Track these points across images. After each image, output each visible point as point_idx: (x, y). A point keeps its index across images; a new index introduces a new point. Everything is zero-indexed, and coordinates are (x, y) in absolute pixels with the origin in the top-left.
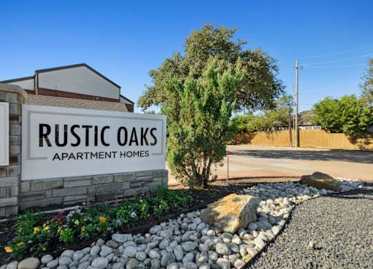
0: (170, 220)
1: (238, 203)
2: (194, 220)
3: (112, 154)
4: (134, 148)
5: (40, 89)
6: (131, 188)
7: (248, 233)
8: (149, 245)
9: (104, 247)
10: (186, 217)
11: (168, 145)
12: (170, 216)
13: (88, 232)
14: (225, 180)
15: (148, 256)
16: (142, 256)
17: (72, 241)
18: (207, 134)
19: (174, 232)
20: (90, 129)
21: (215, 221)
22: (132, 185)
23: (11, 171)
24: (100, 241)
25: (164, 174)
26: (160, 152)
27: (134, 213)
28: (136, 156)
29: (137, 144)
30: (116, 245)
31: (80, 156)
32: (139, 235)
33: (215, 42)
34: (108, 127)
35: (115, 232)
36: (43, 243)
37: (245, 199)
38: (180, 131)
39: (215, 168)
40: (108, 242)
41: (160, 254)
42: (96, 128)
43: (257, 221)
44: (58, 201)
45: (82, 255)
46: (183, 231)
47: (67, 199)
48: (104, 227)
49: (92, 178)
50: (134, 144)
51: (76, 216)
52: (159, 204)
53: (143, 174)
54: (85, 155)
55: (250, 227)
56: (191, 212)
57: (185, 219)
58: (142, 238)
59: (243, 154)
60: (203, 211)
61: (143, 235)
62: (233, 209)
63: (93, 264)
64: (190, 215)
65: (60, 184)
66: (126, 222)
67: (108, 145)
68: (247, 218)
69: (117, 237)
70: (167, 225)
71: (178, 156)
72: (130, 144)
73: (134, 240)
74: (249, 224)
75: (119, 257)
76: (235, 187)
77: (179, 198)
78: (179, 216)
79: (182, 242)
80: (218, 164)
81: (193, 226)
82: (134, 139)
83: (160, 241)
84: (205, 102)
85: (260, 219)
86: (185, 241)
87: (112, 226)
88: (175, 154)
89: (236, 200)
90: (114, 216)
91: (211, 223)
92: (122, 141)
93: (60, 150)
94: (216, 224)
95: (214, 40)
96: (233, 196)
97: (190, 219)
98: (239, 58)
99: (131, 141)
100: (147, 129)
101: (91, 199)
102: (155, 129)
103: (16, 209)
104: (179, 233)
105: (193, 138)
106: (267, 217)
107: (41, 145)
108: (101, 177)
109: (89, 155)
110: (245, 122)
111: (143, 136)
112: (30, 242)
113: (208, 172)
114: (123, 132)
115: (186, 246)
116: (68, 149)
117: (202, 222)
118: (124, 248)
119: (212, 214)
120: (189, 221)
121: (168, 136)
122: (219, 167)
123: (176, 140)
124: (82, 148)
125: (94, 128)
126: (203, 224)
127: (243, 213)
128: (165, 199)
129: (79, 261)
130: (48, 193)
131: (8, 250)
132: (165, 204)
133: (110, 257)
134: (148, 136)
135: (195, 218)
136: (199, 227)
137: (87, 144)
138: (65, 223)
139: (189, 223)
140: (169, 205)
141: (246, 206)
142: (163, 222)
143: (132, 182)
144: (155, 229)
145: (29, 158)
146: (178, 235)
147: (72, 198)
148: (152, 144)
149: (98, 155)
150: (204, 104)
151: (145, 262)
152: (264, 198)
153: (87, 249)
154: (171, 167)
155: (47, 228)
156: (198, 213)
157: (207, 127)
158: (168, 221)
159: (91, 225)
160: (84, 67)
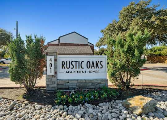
0: (108, 102)
1: (143, 101)
2: (119, 104)
3: (85, 72)
4: (93, 69)
5: (60, 43)
6: (92, 85)
7: (148, 117)
8: (98, 110)
9: (82, 107)
10: (115, 102)
11: (108, 68)
12: (108, 100)
13: (77, 101)
14: (140, 86)
15: (97, 115)
16: (95, 114)
17: (72, 102)
18: (128, 64)
19: (109, 107)
20: (77, 62)
21: (129, 107)
22: (92, 84)
23: (55, 76)
24: (81, 105)
25: (106, 81)
26: (104, 71)
27: (92, 97)
28: (94, 73)
29: (94, 68)
30: (86, 107)
31: (74, 72)
32: (94, 105)
33: (137, 10)
34: (83, 62)
35: (86, 103)
36: (64, 101)
37: (148, 100)
38: (114, 62)
39: (133, 80)
40: (83, 106)
41: (102, 115)
42: (79, 62)
43: (155, 112)
44: (67, 87)
45: (75, 108)
46: (113, 108)
47: (70, 87)
48: (82, 100)
49: (78, 80)
50: (93, 68)
51: (73, 94)
52: (103, 94)
53: (97, 80)
54: (75, 72)
55: (149, 114)
56: (118, 100)
57: (114, 103)
58: (95, 107)
59: (157, 70)
60: (124, 101)
61: (96, 106)
62: (139, 103)
63: (79, 112)
64: (117, 101)
65: (68, 81)
66: (90, 99)
67: (83, 68)
68: (147, 109)
69: (86, 104)
70: (106, 104)
71: (113, 73)
72: (91, 68)
73: (92, 107)
74: (148, 113)
75: (87, 112)
76: (146, 90)
77: (112, 93)
78: (112, 101)
79: (112, 112)
80: (135, 78)
81: (118, 107)
82: (93, 66)
83: (103, 110)
84: (126, 49)
85: (157, 111)
86: (113, 113)
87: (84, 100)
88: (111, 72)
89: (142, 99)
90: (85, 96)
91: (127, 108)
92: (88, 67)
93: (68, 70)
94: (129, 108)
95: (136, 9)
96: (140, 97)
97: (117, 103)
98: (153, 16)
99: (92, 67)
100: (99, 62)
101: (78, 88)
102: (102, 62)
103: (56, 88)
104: (111, 108)
105: (120, 66)
106: (162, 111)
107: (62, 68)
108: (81, 80)
109: (77, 72)
110: (160, 50)
111: (97, 65)
112: (61, 100)
113: (129, 81)
114: (88, 63)
115: (113, 115)
116: (70, 70)
117: (123, 106)
118: (89, 109)
119: (128, 103)
120: (116, 104)
121: (108, 63)
122: (136, 79)
123: (112, 66)
124: (74, 69)
125: (78, 62)
126: (122, 107)
127: (145, 107)
128: (106, 92)
129: (74, 110)
130: (65, 84)
131: (56, 102)
132: (106, 95)
133: (84, 111)
134: (99, 65)
135: (119, 103)
136: (121, 108)
137: (76, 68)
138: (70, 96)
139: (116, 105)
140: (107, 95)
141: (147, 104)
142: (104, 102)
143: (92, 83)
144: (101, 104)
145: (59, 72)
146: (110, 109)
147: (72, 87)
148: (100, 68)
149: (80, 72)
150: (126, 50)
151: (96, 117)
152: (164, 100)
153: (76, 107)
154: (110, 78)
155: (65, 97)
156: (121, 101)
157: (128, 61)
158: (106, 102)
159: (77, 98)
160: (74, 33)
